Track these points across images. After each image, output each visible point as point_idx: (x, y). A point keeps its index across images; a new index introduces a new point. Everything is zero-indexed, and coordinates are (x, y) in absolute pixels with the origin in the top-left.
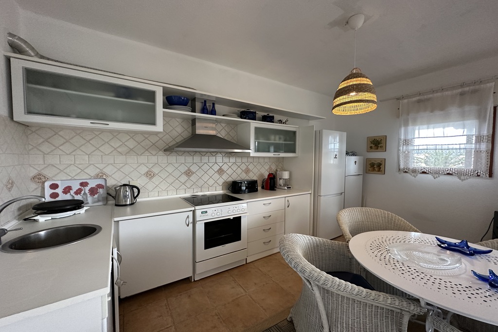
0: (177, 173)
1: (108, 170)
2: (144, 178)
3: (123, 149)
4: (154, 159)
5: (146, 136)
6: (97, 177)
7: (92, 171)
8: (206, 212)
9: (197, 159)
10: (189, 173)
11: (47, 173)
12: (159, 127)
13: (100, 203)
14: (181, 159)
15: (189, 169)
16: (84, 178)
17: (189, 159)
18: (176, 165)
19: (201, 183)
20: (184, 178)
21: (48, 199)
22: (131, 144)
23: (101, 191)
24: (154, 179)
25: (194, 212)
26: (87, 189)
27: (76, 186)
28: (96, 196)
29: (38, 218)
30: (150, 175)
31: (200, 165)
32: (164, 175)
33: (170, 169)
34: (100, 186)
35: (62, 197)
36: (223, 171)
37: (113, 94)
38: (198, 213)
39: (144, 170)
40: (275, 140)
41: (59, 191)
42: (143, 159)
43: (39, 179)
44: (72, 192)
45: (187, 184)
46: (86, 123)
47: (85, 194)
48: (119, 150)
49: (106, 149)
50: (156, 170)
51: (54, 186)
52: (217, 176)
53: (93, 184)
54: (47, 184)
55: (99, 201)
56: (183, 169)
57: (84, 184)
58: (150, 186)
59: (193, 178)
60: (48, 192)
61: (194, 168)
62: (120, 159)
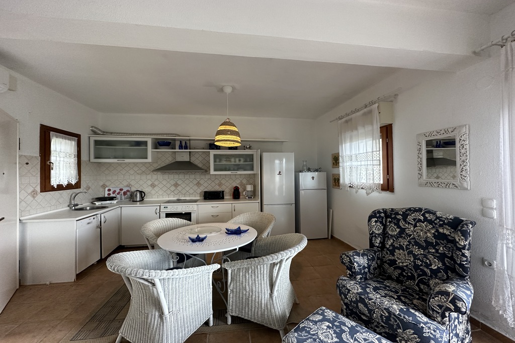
0: (169, 185)
1: (133, 183)
2: (150, 187)
3: (139, 172)
4: (155, 177)
5: (151, 164)
6: (127, 186)
7: (125, 183)
8: (167, 207)
9: (181, 176)
10: (176, 185)
11: (107, 184)
12: (149, 160)
13: (128, 200)
14: (171, 176)
15: (176, 183)
16: (121, 186)
17: (176, 176)
18: (168, 180)
19: (184, 192)
20: (173, 188)
21: (106, 196)
22: (144, 169)
23: (128, 193)
24: (155, 188)
25: (160, 206)
26: (122, 192)
27: (118, 191)
28: (126, 196)
29: (95, 203)
30: (153, 186)
31: (184, 180)
32: (161, 186)
33: (164, 182)
34: (128, 191)
35: (112, 195)
36: (200, 184)
37: (128, 145)
38: (162, 207)
39: (150, 183)
40: (235, 162)
41: (111, 192)
42: (149, 177)
43: (104, 186)
44: (116, 193)
45: (175, 192)
46: (115, 161)
47: (121, 194)
48: (138, 172)
49: (132, 172)
50: (156, 183)
51: (109, 190)
52: (196, 187)
53: (125, 190)
54: (107, 189)
55: (127, 199)
56: (173, 182)
57: (121, 190)
58: (153, 192)
59: (179, 188)
60: (107, 192)
61: (179, 182)
62: (138, 177)
